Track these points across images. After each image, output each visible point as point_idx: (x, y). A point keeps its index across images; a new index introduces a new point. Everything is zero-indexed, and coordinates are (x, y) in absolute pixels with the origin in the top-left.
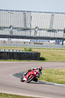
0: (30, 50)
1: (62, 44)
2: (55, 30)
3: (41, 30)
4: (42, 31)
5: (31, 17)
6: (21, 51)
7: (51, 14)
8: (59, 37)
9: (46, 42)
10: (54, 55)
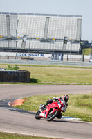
0: (16, 68)
1: (62, 60)
2: (51, 39)
3: (31, 39)
4: (33, 41)
5: (17, 21)
6: (3, 70)
7: (45, 17)
8: (57, 49)
9: (38, 56)
10: (49, 75)
